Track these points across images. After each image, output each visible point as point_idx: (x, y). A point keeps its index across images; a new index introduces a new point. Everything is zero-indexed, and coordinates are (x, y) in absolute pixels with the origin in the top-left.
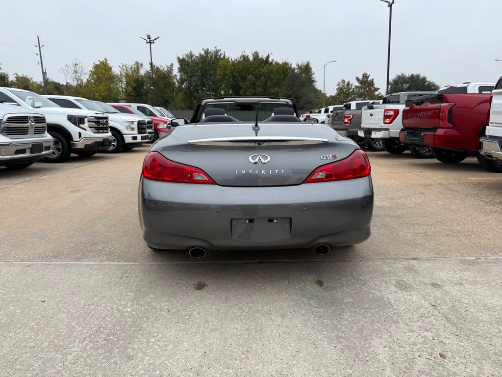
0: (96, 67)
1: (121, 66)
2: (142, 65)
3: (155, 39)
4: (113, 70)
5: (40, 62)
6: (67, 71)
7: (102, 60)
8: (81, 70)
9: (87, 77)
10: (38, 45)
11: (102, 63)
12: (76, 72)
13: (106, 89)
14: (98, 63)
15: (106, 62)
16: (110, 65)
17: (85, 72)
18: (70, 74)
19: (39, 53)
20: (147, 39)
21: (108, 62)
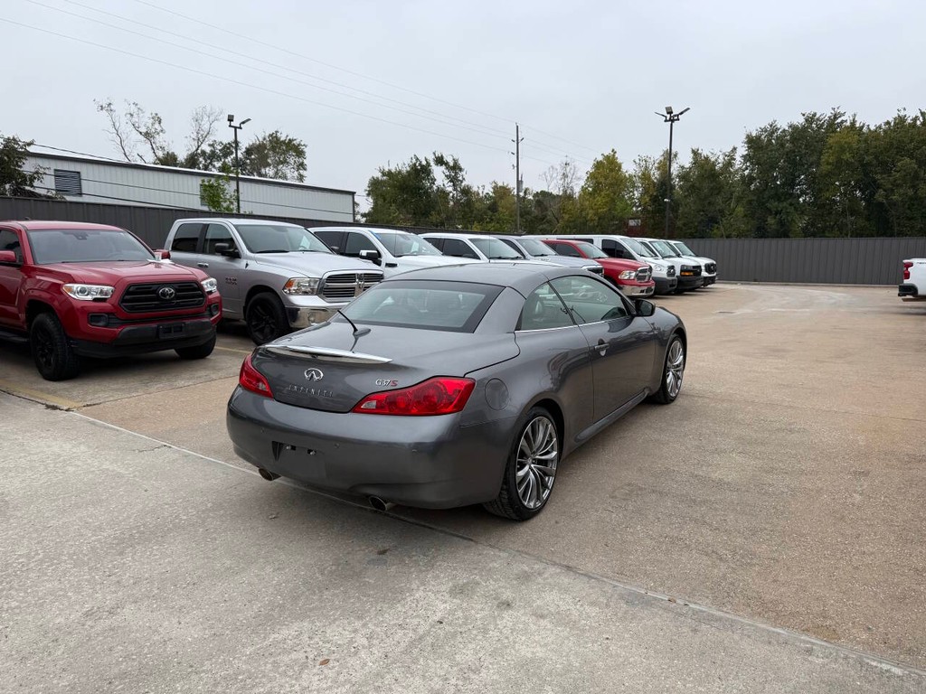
0: (598, 165)
1: (637, 161)
2: (676, 156)
3: (681, 113)
4: (624, 168)
5: (515, 165)
6: (551, 177)
7: (608, 152)
8: (572, 172)
9: (582, 183)
10: (515, 139)
11: (607, 158)
12: (565, 176)
13: (607, 202)
14: (600, 158)
15: (614, 155)
16: (619, 161)
17: (578, 175)
18: (555, 181)
19: (515, 152)
20: (666, 114)
21: (616, 156)
